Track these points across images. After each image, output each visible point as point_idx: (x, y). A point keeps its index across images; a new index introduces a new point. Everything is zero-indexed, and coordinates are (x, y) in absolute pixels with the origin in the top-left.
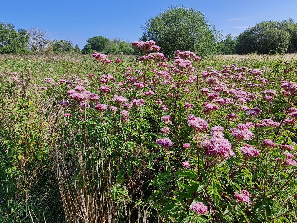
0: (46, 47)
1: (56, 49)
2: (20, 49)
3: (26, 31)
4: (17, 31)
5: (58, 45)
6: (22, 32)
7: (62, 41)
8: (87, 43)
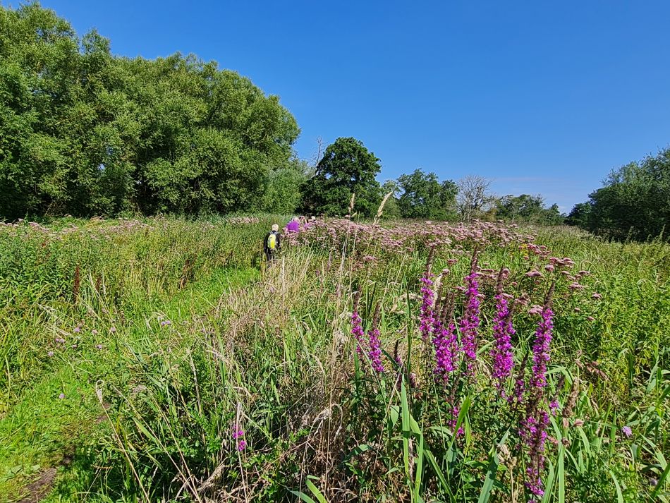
0: (485, 208)
1: (504, 211)
2: (437, 211)
3: (454, 183)
4: (440, 182)
5: (509, 205)
6: (447, 185)
7: (522, 197)
8: (589, 199)
